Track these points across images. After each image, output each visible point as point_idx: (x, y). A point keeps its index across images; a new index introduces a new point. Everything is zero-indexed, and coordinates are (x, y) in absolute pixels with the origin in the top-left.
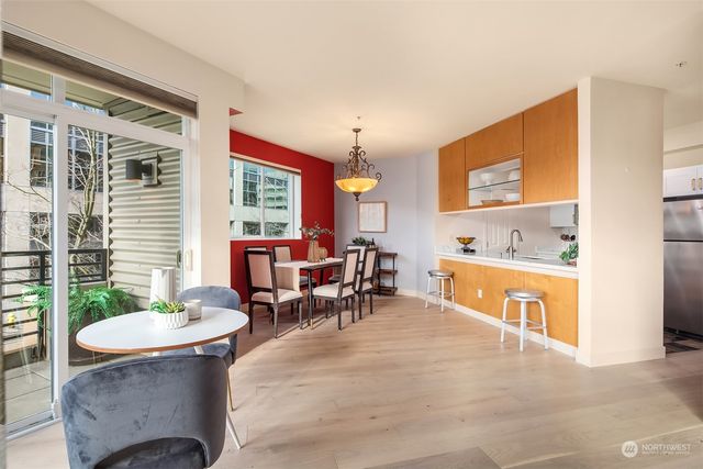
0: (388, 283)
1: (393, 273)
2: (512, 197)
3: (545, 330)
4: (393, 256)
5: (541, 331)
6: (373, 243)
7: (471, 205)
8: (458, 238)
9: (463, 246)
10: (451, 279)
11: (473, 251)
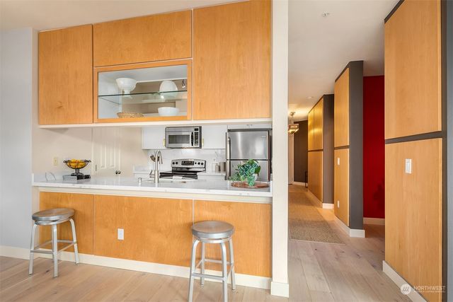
8: (66, 162)
9: (74, 171)
10: (72, 220)
11: (87, 177)
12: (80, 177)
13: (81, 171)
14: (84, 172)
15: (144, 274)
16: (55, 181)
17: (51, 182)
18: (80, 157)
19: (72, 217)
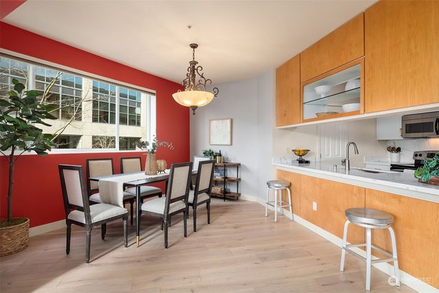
0: (232, 189)
1: (238, 181)
2: (349, 107)
3: (396, 263)
4: (237, 166)
5: (392, 263)
6: (220, 155)
7: (306, 117)
8: (293, 151)
9: (298, 157)
10: (288, 189)
11: (307, 162)
12: (301, 162)
13: (303, 157)
14: (305, 158)
15: (328, 242)
16: (287, 164)
17: (284, 164)
18: (302, 147)
19: (289, 187)
